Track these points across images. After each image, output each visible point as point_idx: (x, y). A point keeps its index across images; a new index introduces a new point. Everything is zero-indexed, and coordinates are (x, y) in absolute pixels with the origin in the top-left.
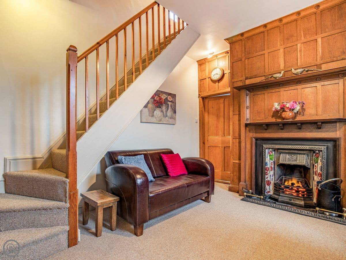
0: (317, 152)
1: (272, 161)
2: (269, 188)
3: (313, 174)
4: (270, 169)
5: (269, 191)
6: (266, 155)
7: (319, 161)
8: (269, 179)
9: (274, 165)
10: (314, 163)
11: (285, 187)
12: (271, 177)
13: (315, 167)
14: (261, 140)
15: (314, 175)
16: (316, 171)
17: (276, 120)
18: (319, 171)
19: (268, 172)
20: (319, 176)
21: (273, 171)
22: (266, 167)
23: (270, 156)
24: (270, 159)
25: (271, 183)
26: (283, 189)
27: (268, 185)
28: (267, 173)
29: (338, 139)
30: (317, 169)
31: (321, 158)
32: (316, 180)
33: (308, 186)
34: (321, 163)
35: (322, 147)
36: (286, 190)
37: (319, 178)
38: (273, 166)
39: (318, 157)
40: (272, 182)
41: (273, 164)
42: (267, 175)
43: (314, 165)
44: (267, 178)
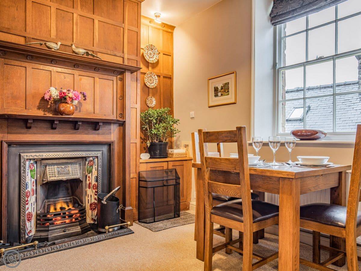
0: (91, 159)
1: (34, 180)
2: (30, 226)
3: (86, 188)
4: (31, 193)
5: (30, 229)
6: (27, 171)
7: (94, 170)
8: (30, 210)
9: (36, 186)
10: (86, 173)
11: (55, 215)
12: (33, 206)
13: (88, 178)
14: (18, 146)
15: (88, 189)
16: (89, 183)
17: (44, 114)
18: (94, 182)
19: (29, 199)
20: (94, 189)
21: (35, 196)
22: (26, 190)
23: (31, 172)
24: (31, 177)
25: (32, 216)
26: (52, 219)
27: (29, 220)
28: (27, 201)
29: (113, 142)
30: (91, 181)
31: (96, 166)
32: (89, 194)
33: (79, 205)
34: (96, 172)
35: (98, 153)
36: (55, 220)
37: (94, 191)
38: (34, 188)
39: (92, 166)
40: (34, 214)
41: (35, 184)
42: (27, 204)
43: (86, 176)
44: (28, 209)
